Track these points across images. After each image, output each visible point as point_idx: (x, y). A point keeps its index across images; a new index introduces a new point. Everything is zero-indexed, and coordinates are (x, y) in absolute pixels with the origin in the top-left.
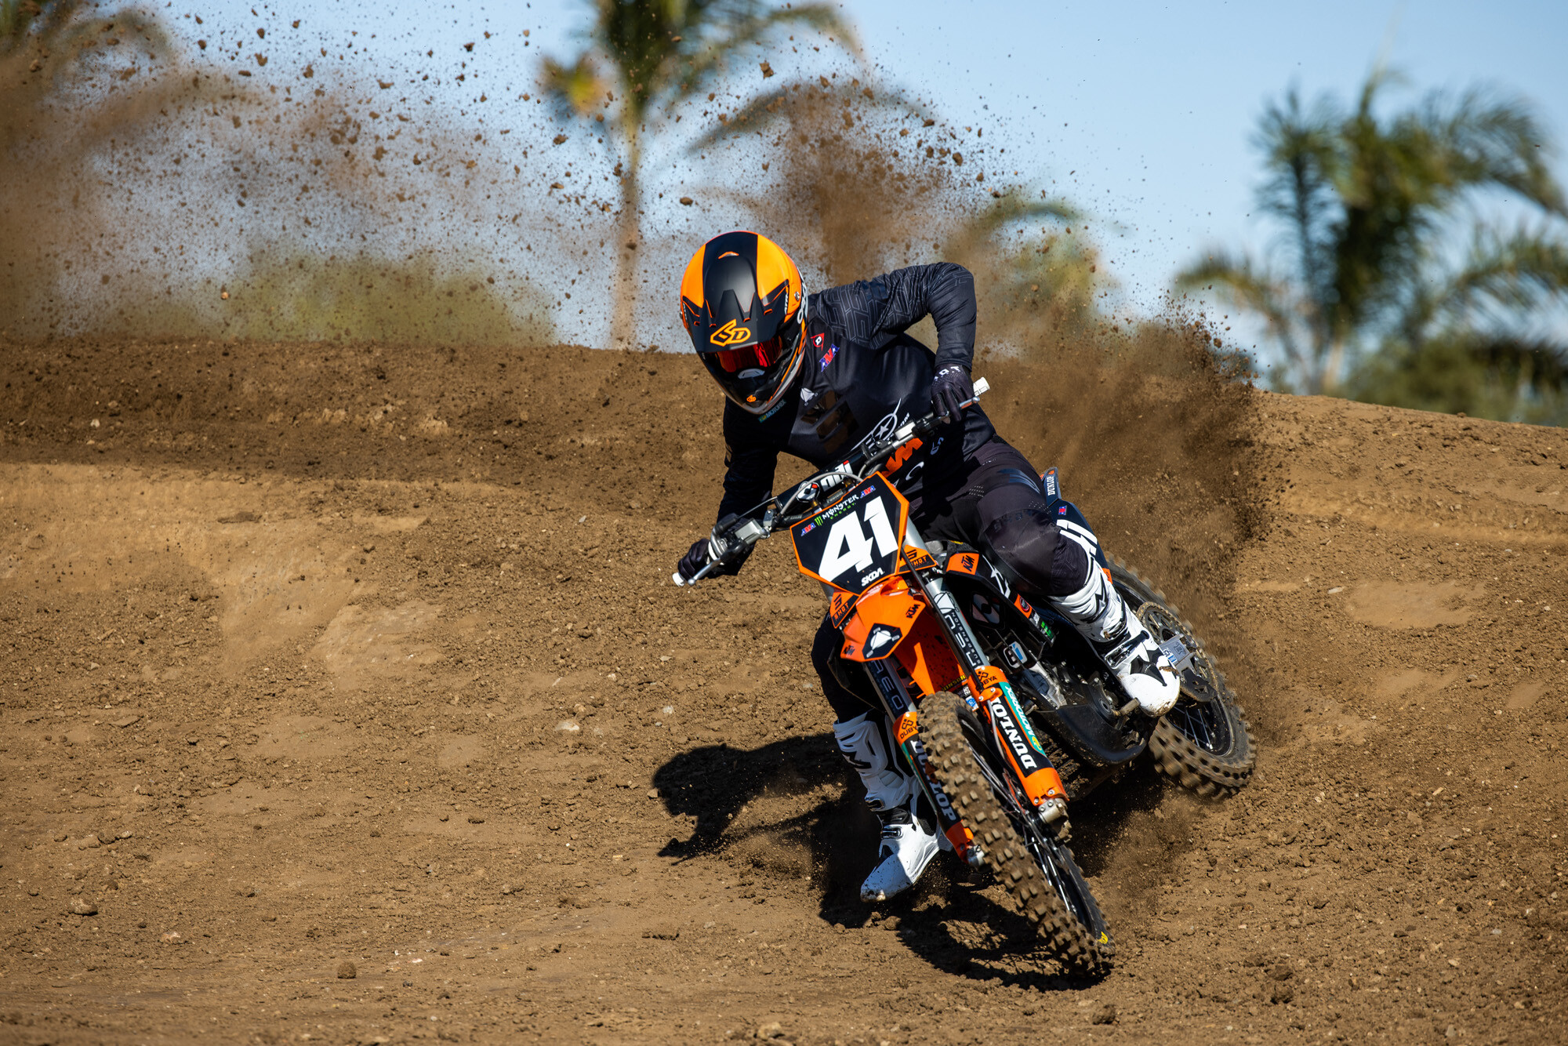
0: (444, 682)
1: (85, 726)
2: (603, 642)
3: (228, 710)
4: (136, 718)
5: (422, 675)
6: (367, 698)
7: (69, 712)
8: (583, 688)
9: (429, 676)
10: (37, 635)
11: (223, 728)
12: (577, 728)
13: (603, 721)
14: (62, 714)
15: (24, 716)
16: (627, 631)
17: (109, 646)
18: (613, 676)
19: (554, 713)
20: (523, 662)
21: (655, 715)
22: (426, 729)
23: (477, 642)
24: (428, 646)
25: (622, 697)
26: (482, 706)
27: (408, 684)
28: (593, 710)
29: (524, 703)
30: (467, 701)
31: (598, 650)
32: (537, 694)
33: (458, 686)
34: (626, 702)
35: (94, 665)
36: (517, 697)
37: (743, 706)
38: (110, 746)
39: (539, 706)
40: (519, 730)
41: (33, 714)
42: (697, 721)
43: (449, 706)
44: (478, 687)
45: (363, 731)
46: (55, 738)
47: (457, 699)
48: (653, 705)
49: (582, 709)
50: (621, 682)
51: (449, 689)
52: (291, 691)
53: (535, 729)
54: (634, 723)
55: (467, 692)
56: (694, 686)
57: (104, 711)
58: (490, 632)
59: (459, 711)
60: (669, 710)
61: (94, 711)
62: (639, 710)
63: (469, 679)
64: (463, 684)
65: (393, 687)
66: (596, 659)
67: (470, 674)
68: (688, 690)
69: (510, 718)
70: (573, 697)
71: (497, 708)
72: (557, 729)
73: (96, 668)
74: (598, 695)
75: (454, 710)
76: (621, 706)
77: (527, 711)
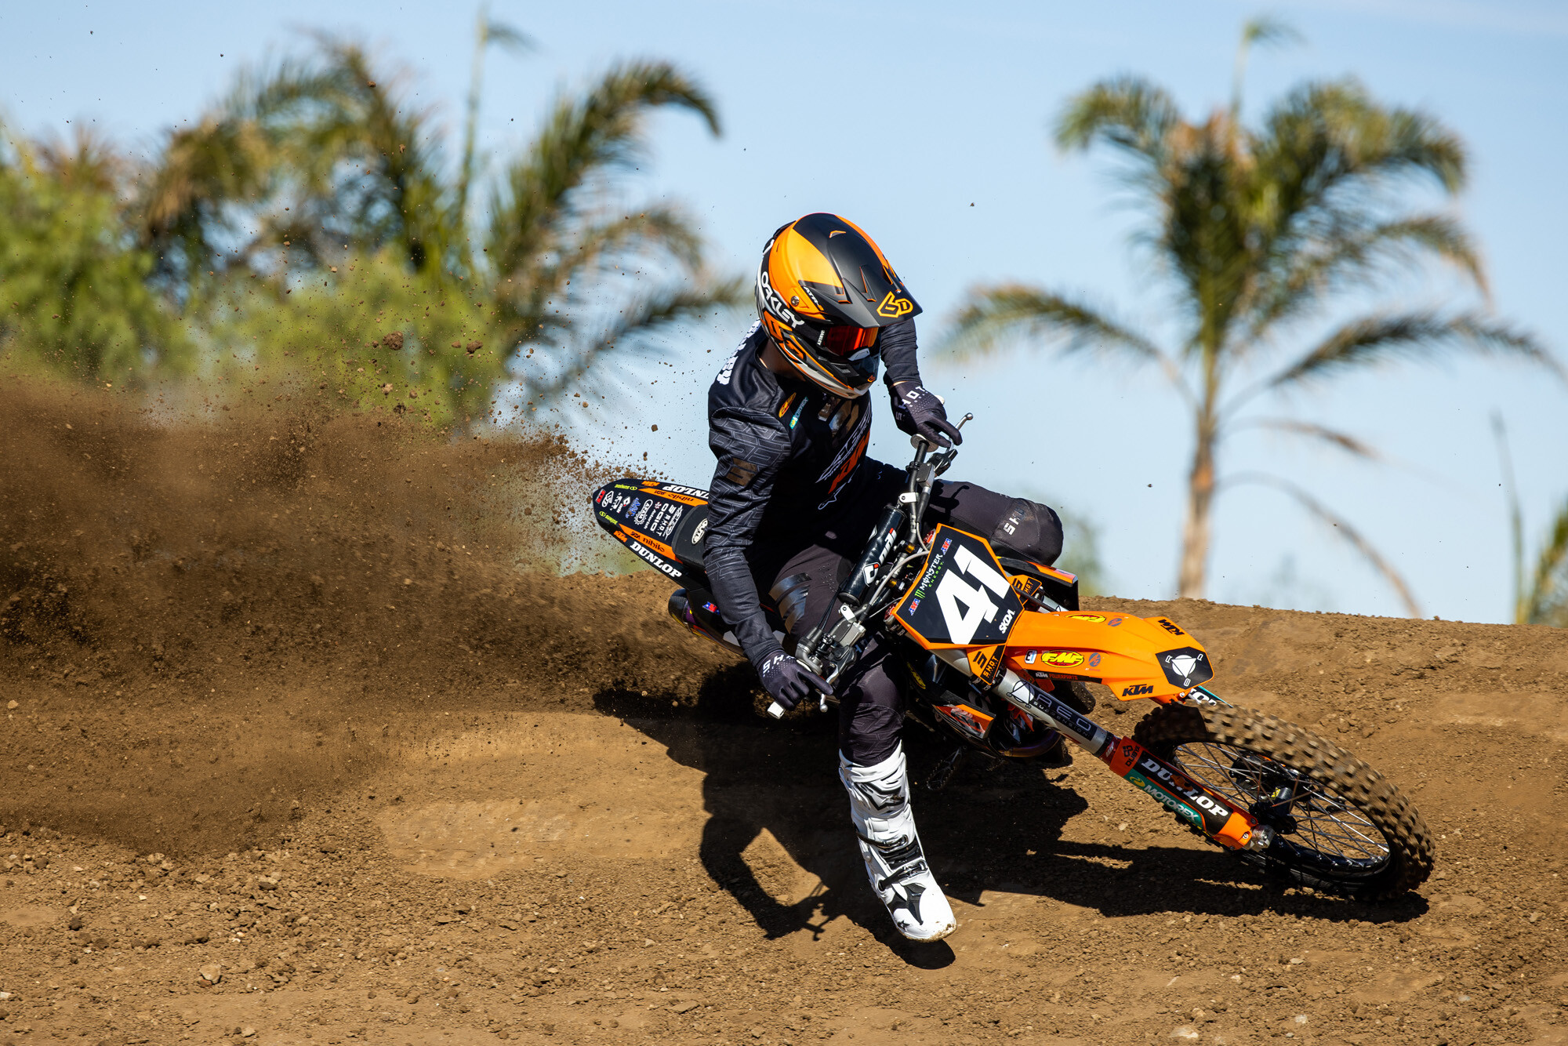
0: (1044, 977)
1: (639, 1009)
2: (1226, 938)
3: (798, 999)
4: (694, 1004)
5: (1017, 967)
6: (955, 991)
7: (621, 994)
8: (1202, 989)
9: (1025, 970)
10: (585, 906)
11: (792, 1019)
12: (1195, 1035)
13: (1225, 1028)
14: (613, 995)
15: (572, 996)
16: (1254, 927)
17: (665, 921)
18: (1237, 978)
19: (1168, 1017)
20: (1133, 957)
21: (1285, 1024)
22: (1022, 1030)
23: (1081, 932)
24: (1025, 934)
25: (1247, 1002)
26: (1086, 1005)
27: (1001, 977)
28: (1212, 1015)
29: (1135, 1004)
30: (1068, 999)
31: (1220, 948)
32: (1150, 995)
33: (1059, 981)
34: (1252, 1008)
35: (649, 942)
36: (1126, 998)
37: (1389, 1019)
38: (666, 1034)
39: (1152, 1009)
40: (1128, 1035)
41: (582, 994)
42: (1335, 1033)
43: (1048, 1004)
44: (1082, 984)
45: (951, 1029)
46: (606, 1023)
47: (1058, 996)
48: (1282, 1013)
49: (1201, 1014)
50: (1247, 985)
51: (1048, 984)
52: (869, 980)
53: (1147, 1035)
54: (1262, 1033)
55: (1069, 989)
56: (1330, 993)
57: (660, 994)
58: (1096, 922)
59: (1060, 1010)
60: (1302, 1019)
61: (649, 993)
62: (1267, 1018)
63: (1072, 975)
64: (1065, 980)
65: (985, 980)
66: (1217, 958)
67: (1074, 968)
68: (1324, 997)
69: (1119, 1020)
70: (1191, 999)
71: (1103, 1009)
72: (1171, 1036)
73: (651, 946)
74: (1220, 999)
75: (1055, 1009)
76: (1247, 1013)
77: (1139, 1013)
